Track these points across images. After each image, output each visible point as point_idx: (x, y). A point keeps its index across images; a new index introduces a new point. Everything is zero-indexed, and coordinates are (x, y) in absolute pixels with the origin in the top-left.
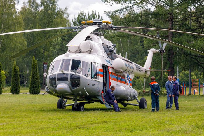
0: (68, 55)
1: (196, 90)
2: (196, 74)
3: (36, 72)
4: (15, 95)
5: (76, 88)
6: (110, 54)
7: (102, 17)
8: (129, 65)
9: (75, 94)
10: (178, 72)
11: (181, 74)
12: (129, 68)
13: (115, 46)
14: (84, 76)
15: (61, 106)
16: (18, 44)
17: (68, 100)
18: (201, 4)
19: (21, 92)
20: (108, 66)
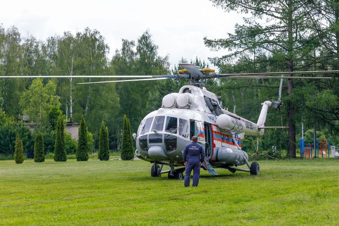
0: (162, 111)
1: (324, 153)
2: (326, 133)
3: (129, 133)
4: (103, 161)
5: (172, 152)
6: (214, 109)
7: (208, 66)
8: (237, 123)
9: (171, 158)
10: (303, 131)
11: (306, 133)
12: (237, 126)
13: (219, 99)
14: (181, 137)
15: (155, 174)
16: (109, 101)
17: (164, 166)
18: (326, 47)
19: (112, 158)
20: (211, 124)
